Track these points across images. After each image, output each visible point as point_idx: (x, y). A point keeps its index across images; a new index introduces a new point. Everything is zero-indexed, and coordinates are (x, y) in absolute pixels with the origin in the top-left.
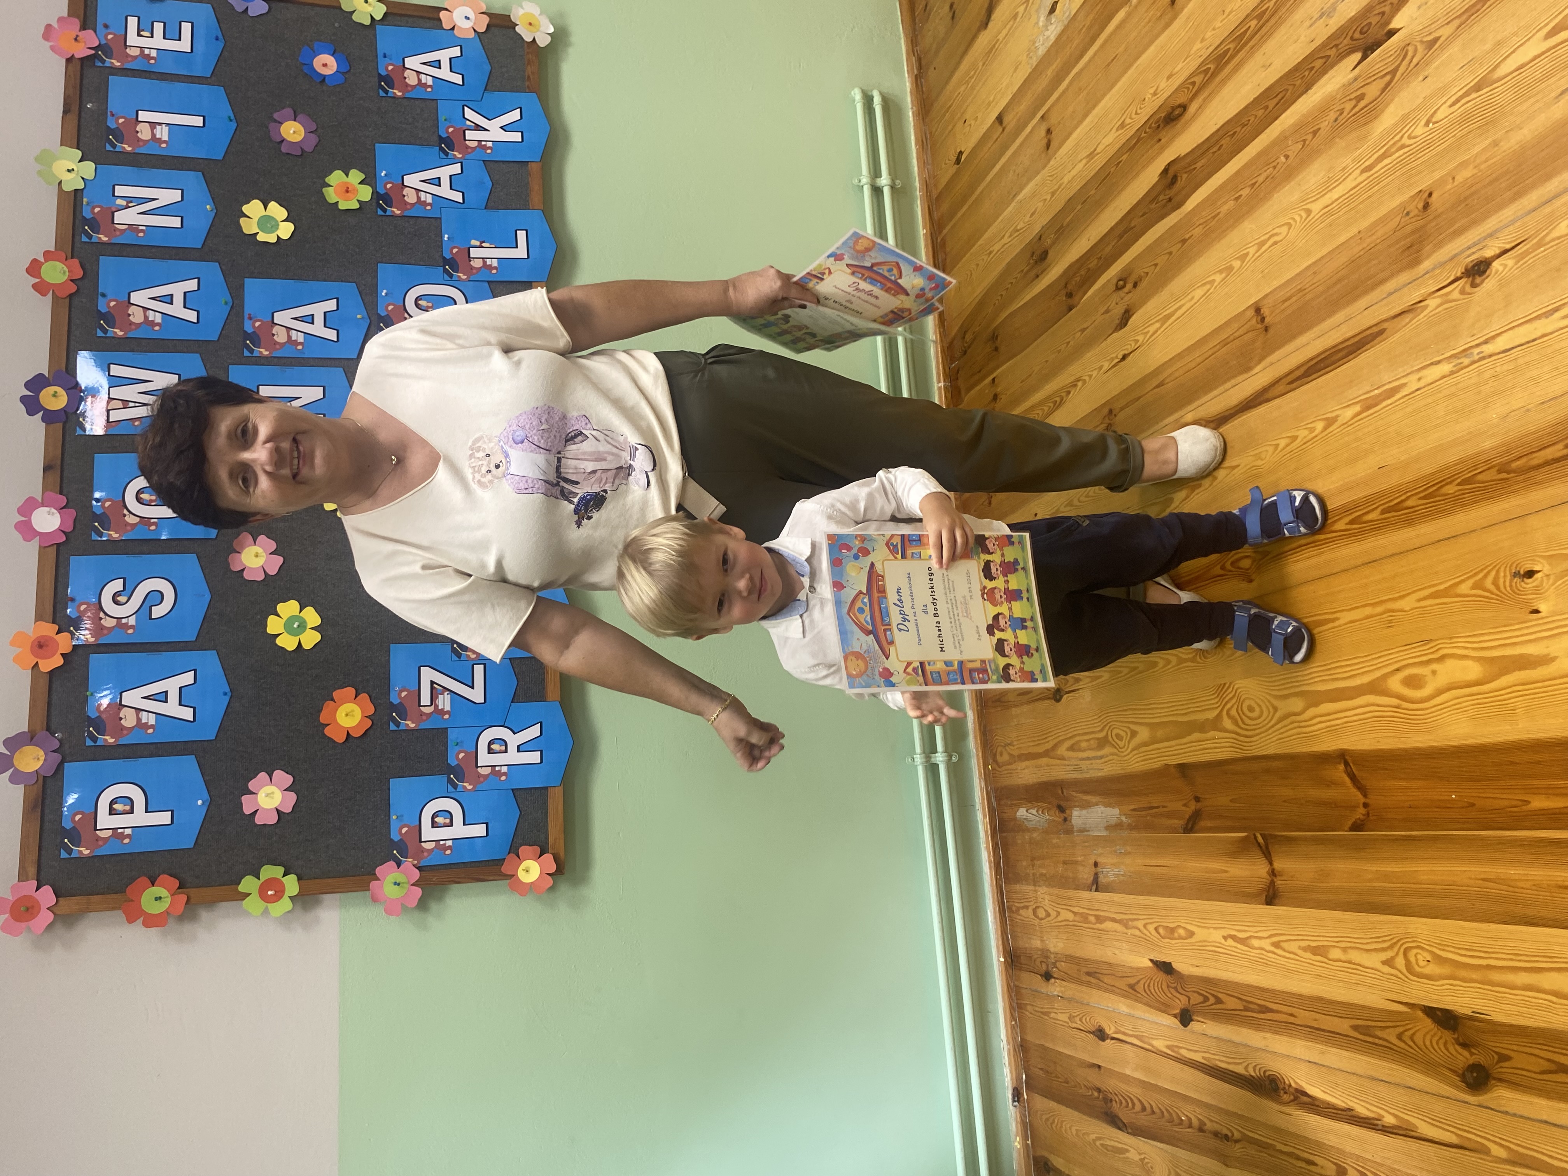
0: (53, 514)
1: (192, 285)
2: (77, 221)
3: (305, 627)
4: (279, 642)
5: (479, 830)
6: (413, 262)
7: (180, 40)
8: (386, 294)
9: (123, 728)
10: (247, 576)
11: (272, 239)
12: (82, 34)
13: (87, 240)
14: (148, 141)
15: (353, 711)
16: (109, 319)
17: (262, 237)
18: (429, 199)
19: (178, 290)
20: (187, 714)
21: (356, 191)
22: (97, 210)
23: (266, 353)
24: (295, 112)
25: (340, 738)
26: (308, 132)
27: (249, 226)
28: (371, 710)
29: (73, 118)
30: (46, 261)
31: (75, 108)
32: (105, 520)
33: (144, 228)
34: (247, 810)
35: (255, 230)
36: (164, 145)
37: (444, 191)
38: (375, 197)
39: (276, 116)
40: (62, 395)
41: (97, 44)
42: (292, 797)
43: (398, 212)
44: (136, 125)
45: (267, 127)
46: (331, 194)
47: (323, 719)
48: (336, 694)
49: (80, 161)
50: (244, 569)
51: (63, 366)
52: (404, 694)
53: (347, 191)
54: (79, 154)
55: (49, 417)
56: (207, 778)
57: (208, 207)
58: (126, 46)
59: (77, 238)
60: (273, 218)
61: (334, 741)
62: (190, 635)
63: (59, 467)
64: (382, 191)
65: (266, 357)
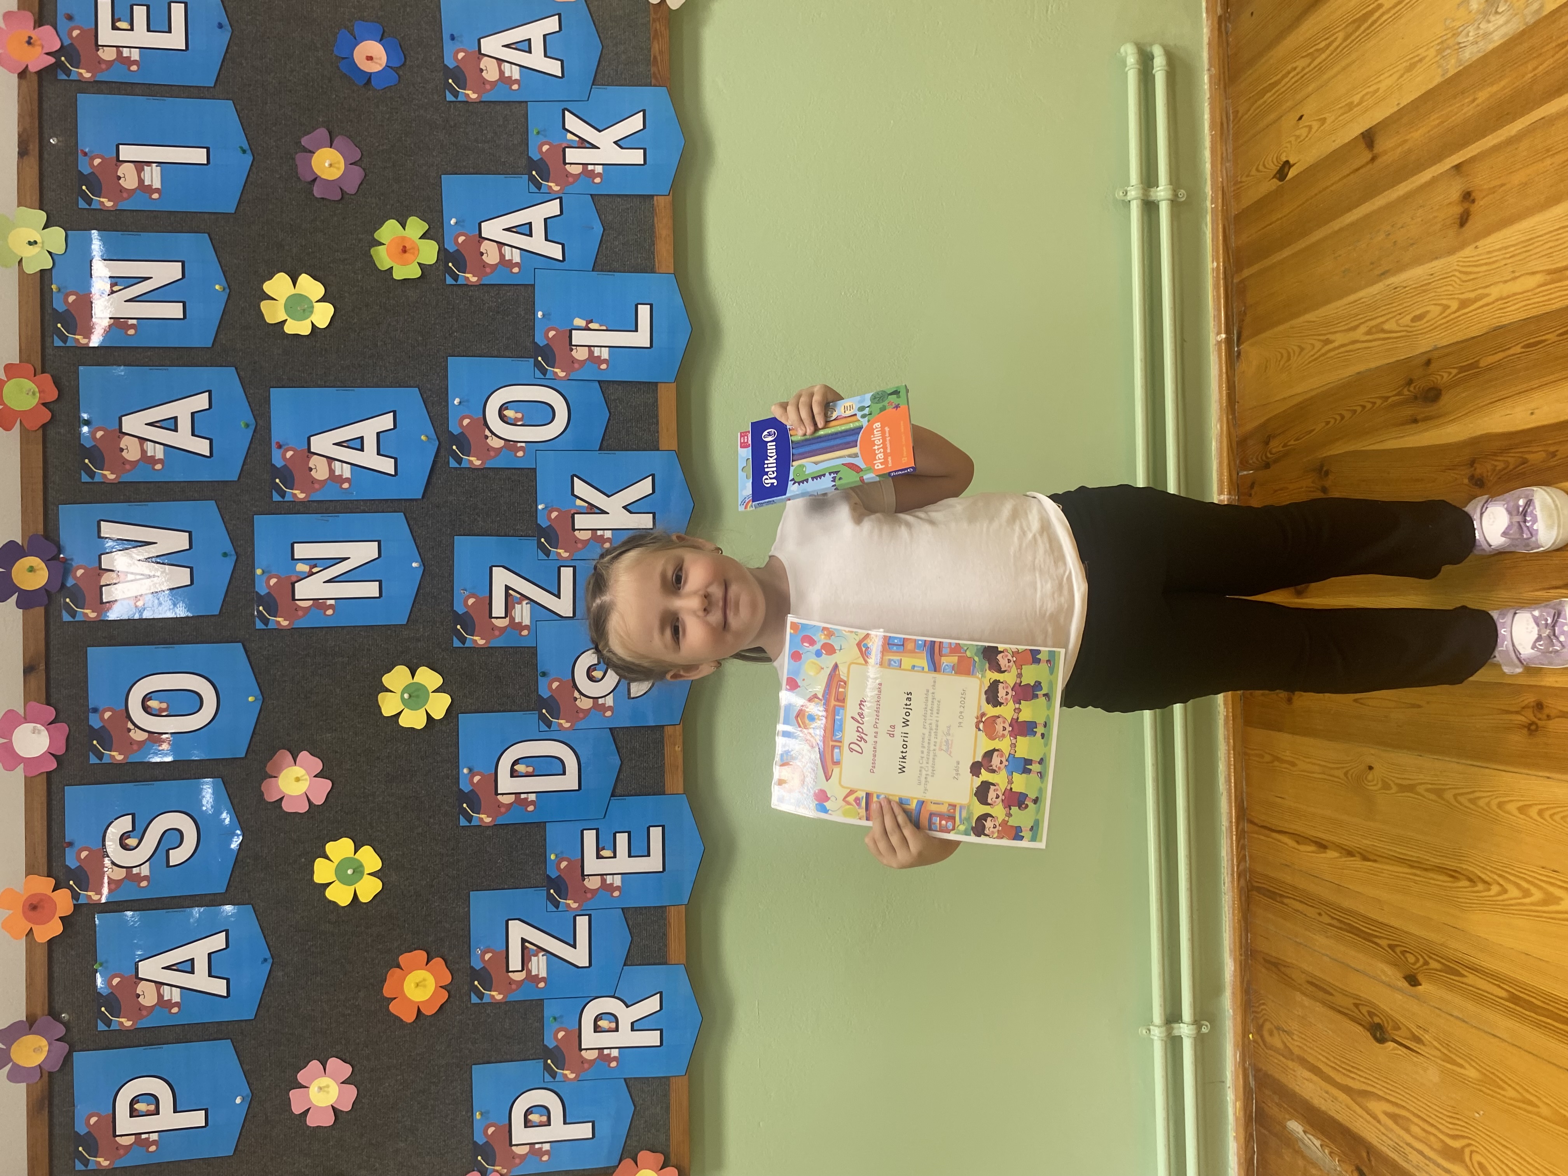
0: (39, 732)
1: (201, 402)
2: (47, 317)
3: (362, 873)
4: (330, 894)
5: (584, 1131)
6: (496, 353)
7: (170, 31)
8: (460, 402)
9: (141, 1007)
10: (287, 807)
11: (303, 328)
12: (35, 34)
13: (61, 344)
14: (134, 190)
15: (424, 980)
16: (96, 455)
17: (291, 328)
18: (516, 257)
19: (183, 409)
20: (219, 987)
21: (416, 250)
22: (71, 299)
23: (301, 496)
24: (330, 133)
25: (409, 1017)
26: (351, 163)
27: (273, 312)
28: (447, 978)
29: (33, 161)
30: (9, 379)
31: (34, 148)
32: (105, 737)
33: (134, 322)
34: (297, 1109)
35: (281, 316)
36: (155, 196)
37: (538, 243)
38: (442, 256)
39: (304, 141)
40: (42, 569)
41: (57, 46)
42: (352, 1092)
43: (474, 279)
44: (118, 167)
45: (294, 159)
46: (383, 258)
47: (387, 991)
48: (403, 959)
49: (43, 229)
50: (283, 797)
51: (41, 527)
52: (487, 956)
53: (405, 250)
54: (42, 216)
55: (26, 600)
56: (247, 1068)
57: (217, 287)
58: (97, 46)
59: (49, 340)
60: (306, 297)
61: (402, 1020)
62: (220, 887)
63: (42, 667)
64: (451, 247)
65: (302, 503)
